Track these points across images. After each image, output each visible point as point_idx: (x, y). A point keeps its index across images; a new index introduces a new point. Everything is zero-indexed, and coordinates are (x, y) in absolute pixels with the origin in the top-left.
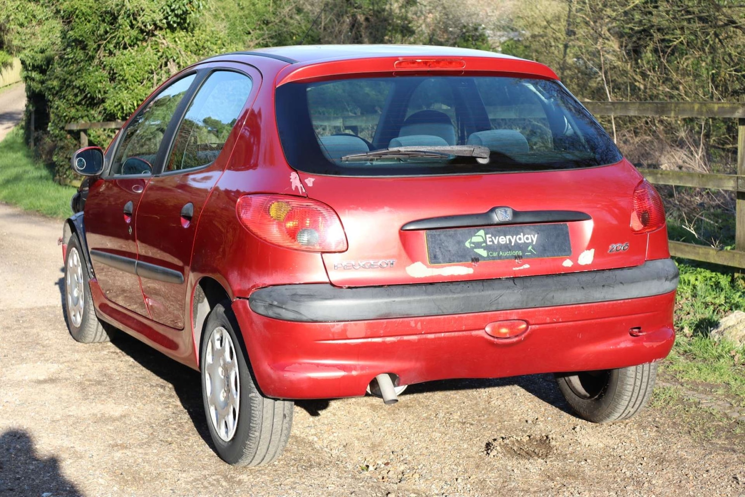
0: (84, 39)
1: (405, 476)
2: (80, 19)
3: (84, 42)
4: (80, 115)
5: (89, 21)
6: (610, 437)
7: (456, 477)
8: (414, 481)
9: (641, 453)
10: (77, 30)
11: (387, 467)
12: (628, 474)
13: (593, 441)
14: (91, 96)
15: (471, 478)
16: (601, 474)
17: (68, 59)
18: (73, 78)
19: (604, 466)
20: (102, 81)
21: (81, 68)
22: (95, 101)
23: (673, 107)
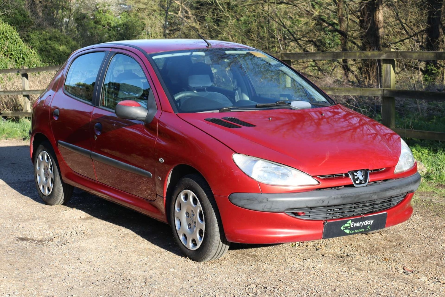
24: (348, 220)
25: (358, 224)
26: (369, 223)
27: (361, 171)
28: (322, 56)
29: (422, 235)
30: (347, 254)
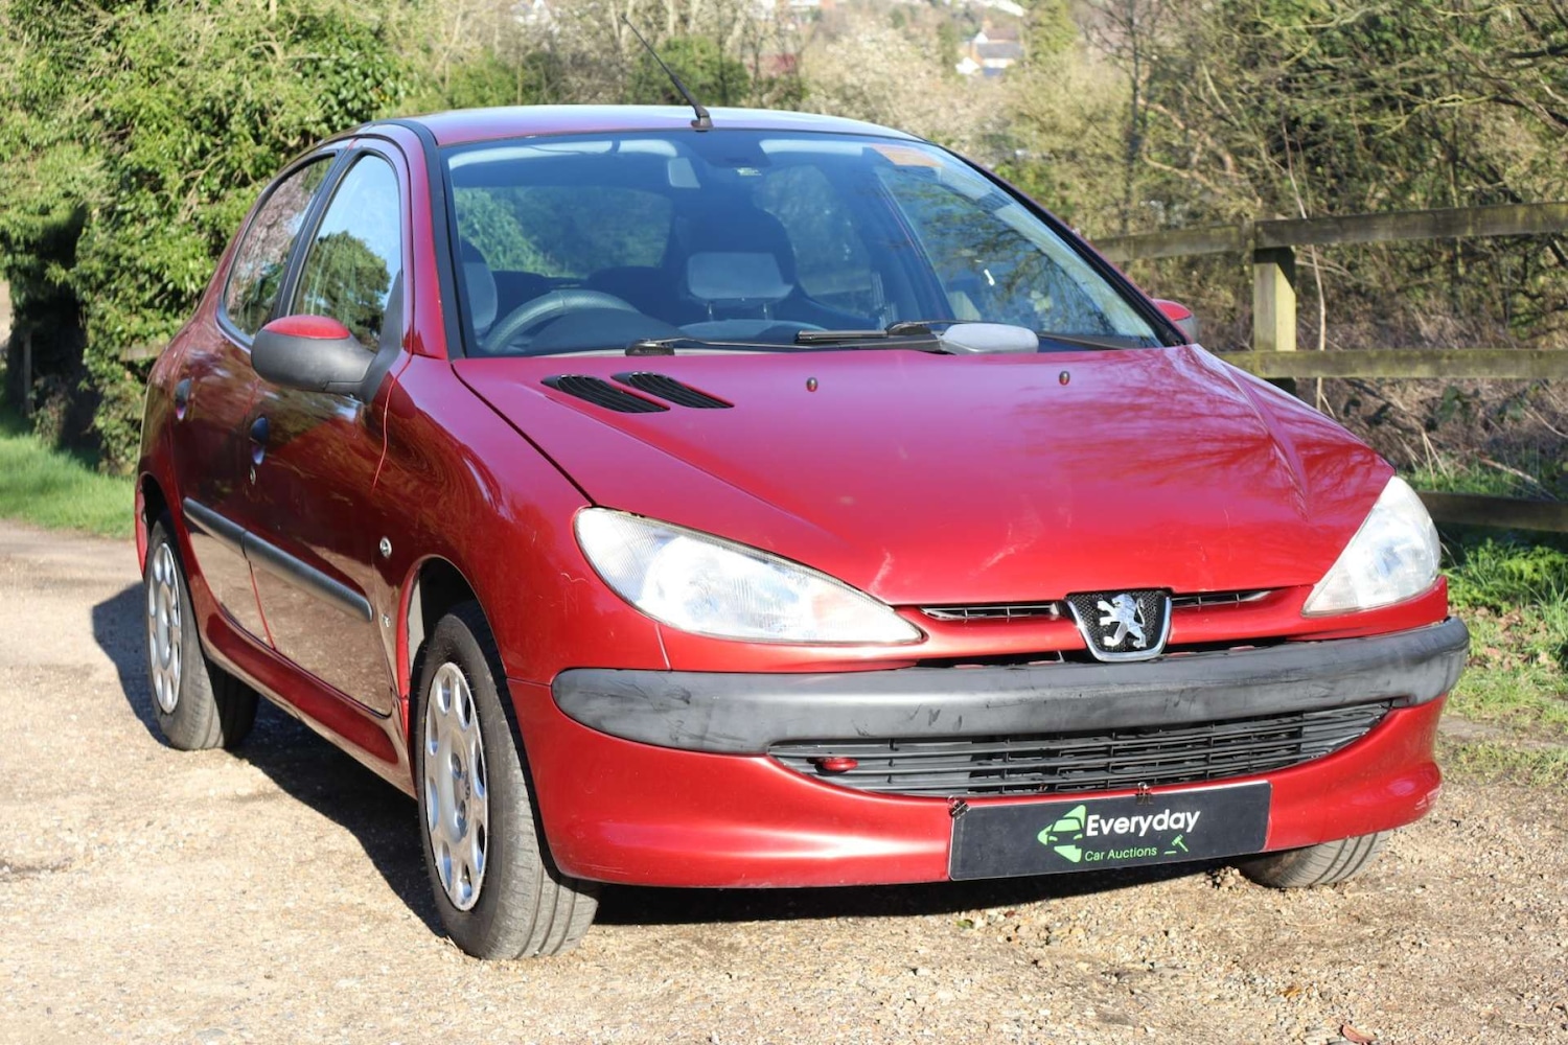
0: (157, 169)
1: (1054, 934)
2: (147, 127)
3: (157, 174)
4: (151, 329)
5: (167, 132)
6: (1460, 844)
7: (1163, 928)
8: (1076, 940)
9: (1533, 868)
10: (142, 151)
11: (1011, 919)
12: (1519, 904)
13: (1426, 851)
14: (175, 288)
15: (1197, 927)
16: (1463, 910)
17: (124, 213)
18: (136, 250)
19: (1465, 894)
20: (197, 255)
21: (152, 230)
22: (183, 299)
23: (1470, 218)
24: (1073, 806)
25: (1122, 825)
26: (1177, 821)
27: (1134, 593)
28: (1395, 228)
29: (1507, 901)
30: (1152, 964)
